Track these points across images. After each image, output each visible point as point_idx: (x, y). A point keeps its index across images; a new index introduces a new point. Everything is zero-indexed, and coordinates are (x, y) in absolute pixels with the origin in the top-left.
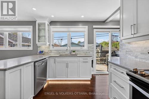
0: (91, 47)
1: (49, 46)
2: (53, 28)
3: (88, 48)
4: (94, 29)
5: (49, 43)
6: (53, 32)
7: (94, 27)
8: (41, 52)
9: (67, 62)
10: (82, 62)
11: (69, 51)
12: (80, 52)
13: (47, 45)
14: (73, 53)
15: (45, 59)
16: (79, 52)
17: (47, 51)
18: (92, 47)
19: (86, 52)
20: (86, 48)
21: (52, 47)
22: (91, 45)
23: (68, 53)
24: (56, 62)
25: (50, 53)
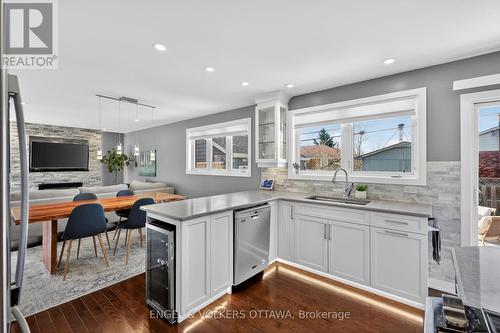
0: (445, 173)
1: (287, 167)
2: (296, 115)
3: (429, 178)
4: (462, 96)
5: (285, 161)
6: (297, 126)
7: (458, 85)
8: (268, 184)
9: (325, 221)
10: (383, 231)
11: (344, 185)
12: (390, 191)
13: (279, 166)
14: (359, 195)
15: (266, 204)
16: (382, 190)
17: (280, 182)
18: (453, 174)
19: (418, 195)
20: (416, 176)
21: (294, 170)
22: (442, 166)
23: (340, 191)
24: (296, 217)
25: (288, 186)
